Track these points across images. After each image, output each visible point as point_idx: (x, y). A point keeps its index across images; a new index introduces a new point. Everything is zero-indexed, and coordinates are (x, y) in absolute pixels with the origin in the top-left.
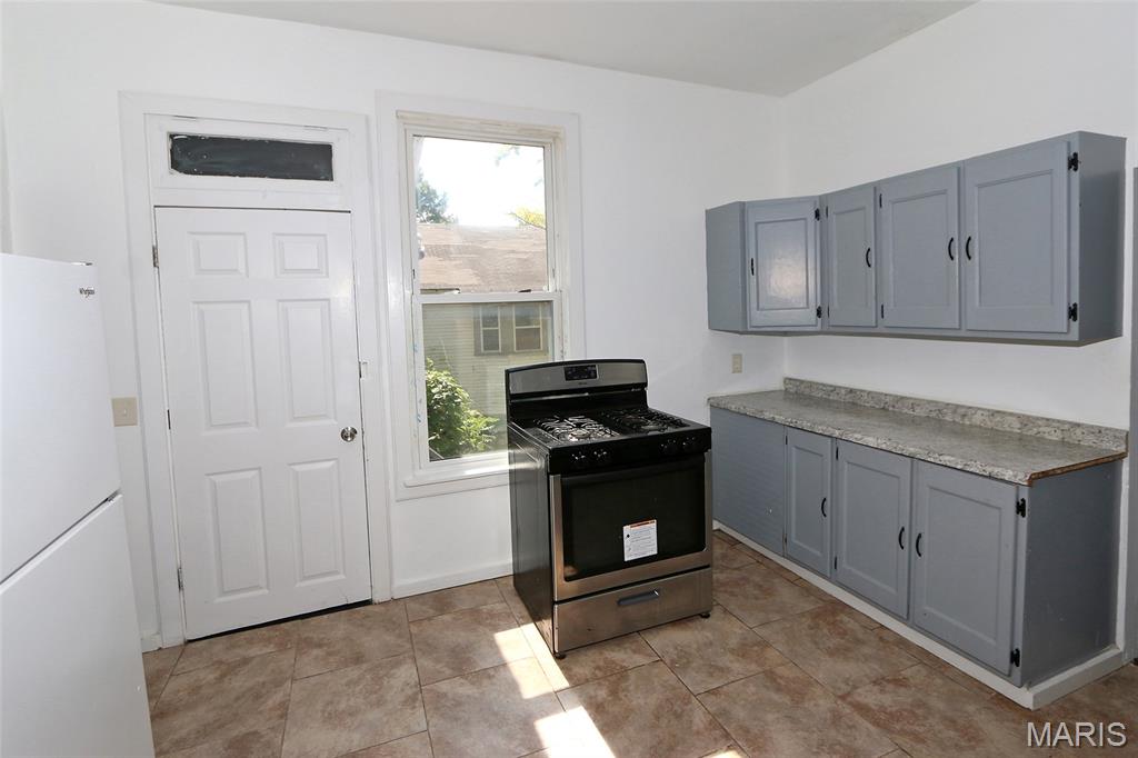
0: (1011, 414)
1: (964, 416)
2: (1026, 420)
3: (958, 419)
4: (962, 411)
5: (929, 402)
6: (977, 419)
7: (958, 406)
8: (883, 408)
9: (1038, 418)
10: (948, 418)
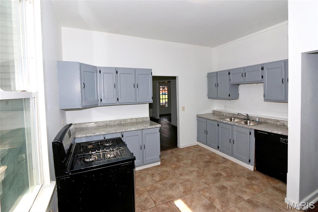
0: (134, 119)
1: (126, 121)
2: (136, 119)
3: (125, 122)
4: (125, 120)
5: (118, 120)
6: (128, 121)
7: (124, 120)
8: (106, 125)
9: (138, 118)
10: (123, 123)
